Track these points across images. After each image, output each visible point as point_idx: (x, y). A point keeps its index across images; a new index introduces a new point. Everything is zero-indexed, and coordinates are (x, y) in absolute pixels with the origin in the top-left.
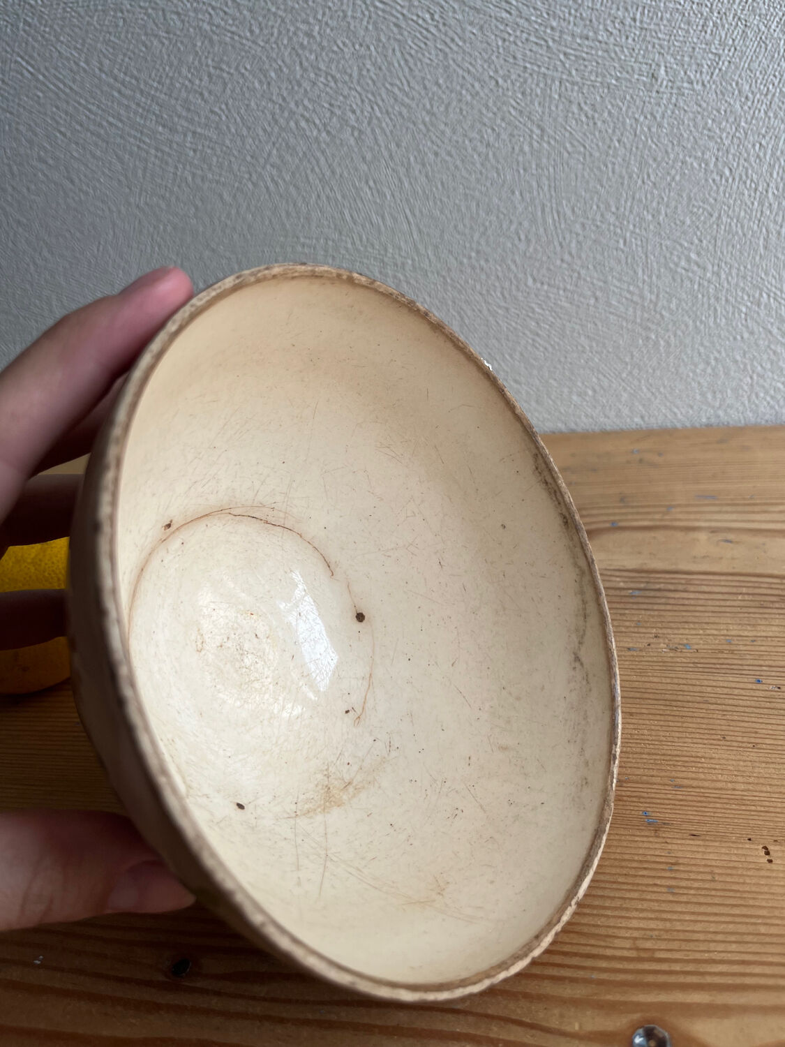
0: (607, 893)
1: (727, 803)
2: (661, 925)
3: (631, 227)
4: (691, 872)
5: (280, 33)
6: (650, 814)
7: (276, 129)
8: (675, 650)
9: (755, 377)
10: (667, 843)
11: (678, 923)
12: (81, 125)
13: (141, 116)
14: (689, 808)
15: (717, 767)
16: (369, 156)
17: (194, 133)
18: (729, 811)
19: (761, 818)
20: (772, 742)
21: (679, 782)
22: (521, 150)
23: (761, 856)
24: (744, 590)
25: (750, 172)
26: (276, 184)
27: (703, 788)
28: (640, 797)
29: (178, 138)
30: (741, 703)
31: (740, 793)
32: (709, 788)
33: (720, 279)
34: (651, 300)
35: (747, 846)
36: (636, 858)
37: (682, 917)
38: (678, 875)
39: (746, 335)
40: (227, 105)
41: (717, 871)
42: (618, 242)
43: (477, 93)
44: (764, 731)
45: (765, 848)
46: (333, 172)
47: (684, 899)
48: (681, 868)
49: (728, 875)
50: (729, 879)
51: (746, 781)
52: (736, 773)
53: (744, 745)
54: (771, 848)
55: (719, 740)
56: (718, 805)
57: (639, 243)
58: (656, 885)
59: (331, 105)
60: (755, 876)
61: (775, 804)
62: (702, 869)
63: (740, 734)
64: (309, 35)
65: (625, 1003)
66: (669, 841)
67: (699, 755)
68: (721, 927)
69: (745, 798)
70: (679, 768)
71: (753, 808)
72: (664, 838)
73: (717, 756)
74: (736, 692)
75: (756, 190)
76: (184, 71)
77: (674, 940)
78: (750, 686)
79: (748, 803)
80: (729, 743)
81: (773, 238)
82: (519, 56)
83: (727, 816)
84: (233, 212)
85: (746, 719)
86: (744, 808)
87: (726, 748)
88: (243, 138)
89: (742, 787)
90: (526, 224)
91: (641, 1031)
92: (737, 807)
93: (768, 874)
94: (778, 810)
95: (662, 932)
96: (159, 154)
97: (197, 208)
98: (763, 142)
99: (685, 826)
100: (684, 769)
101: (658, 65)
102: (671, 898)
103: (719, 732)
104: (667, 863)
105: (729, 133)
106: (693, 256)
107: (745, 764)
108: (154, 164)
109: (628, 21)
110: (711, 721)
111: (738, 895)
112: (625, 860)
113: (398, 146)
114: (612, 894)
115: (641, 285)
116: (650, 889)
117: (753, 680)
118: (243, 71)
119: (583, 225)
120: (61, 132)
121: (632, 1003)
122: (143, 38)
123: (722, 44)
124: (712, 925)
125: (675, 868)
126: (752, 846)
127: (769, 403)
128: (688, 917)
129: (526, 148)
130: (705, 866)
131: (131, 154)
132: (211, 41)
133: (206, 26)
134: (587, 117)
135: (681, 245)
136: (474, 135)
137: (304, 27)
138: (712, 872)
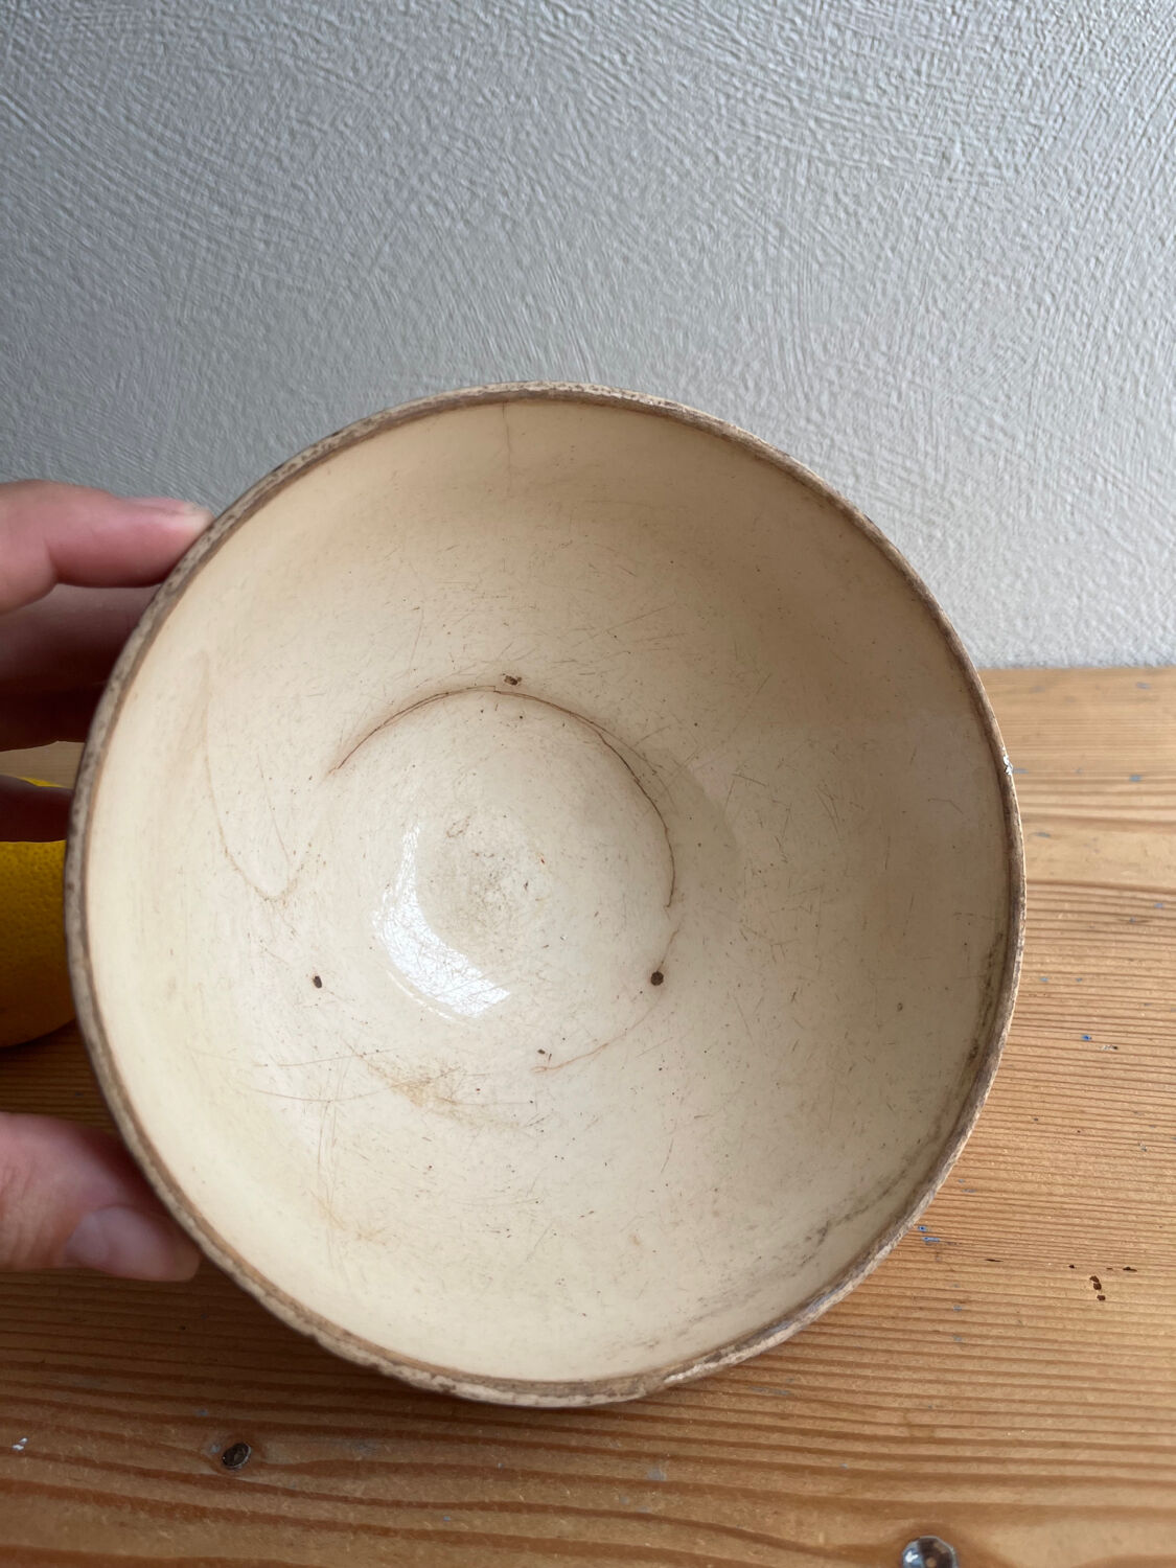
0: (867, 1344)
1: (1039, 1214)
2: (942, 1390)
3: (909, 374)
4: (987, 1313)
5: (398, 74)
6: (928, 1229)
7: (390, 215)
9: (1084, 596)
10: (953, 1271)
11: (969, 1388)
12: (97, 200)
13: (188, 189)
14: (986, 1221)
15: (1026, 1161)
16: (526, 260)
17: (267, 217)
18: (1041, 1226)
19: (1089, 1236)
20: (1104, 1126)
21: (971, 1183)
22: (751, 257)
23: (1088, 1291)
24: (1067, 906)
25: (1081, 299)
26: (389, 296)
27: (1005, 1191)
29: (240, 223)
30: (1061, 1069)
31: (1059, 1199)
32: (1013, 1192)
33: (1035, 453)
34: (936, 481)
35: (1069, 1276)
36: (909, 1293)
37: (974, 1379)
38: (968, 1318)
39: (1072, 536)
40: (316, 177)
41: (1024, 1311)
42: (889, 396)
43: (688, 173)
44: (1094, 1110)
45: (1094, 1279)
46: (473, 281)
47: (977, 1352)
48: (974, 1308)
49: (1039, 1317)
50: (1042, 1324)
51: (1067, 1182)
52: (1052, 1170)
53: (1065, 1130)
54: (1102, 1279)
55: (1029, 1122)
56: (1028, 1217)
57: (920, 398)
58: (937, 1332)
59: (472, 182)
60: (1080, 1320)
61: (1108, 1216)
62: (1003, 1310)
63: (1059, 1114)
64: (441, 78)
65: (891, 1504)
66: (956, 1268)
67: (1001, 1144)
68: (1031, 1394)
69: (1065, 1206)
70: (971, 1163)
71: (1077, 1221)
72: (949, 1264)
73: (1025, 1146)
74: (1054, 1053)
75: (1089, 325)
76: (254, 125)
77: (963, 1412)
78: (1075, 1045)
79: (1071, 1213)
80: (1043, 1127)
81: (1113, 396)
82: (750, 120)
83: (1039, 1232)
84: (323, 335)
85: (1068, 1092)
86: (1064, 1221)
87: (1038, 1134)
88: (340, 228)
89: (1062, 1190)
90: (756, 365)
91: (914, 1545)
92: (1054, 1220)
93: (1100, 1317)
94: (1112, 1224)
95: (946, 1401)
96: (214, 247)
97: (268, 328)
98: (1102, 257)
99: (978, 1247)
100: (978, 1165)
101: (952, 140)
102: (958, 1351)
103: (1030, 1112)
104: (953, 1301)
105: (1051, 242)
106: (998, 419)
107: (1065, 1158)
108: (205, 260)
110: (1018, 1095)
111: (1056, 1347)
112: (892, 1296)
113: (570, 244)
114: (873, 1346)
115: (921, 458)
116: (930, 1338)
117: (1079, 1037)
118: (342, 127)
119: (839, 370)
120: (65, 209)
121: (903, 1504)
122: (194, 74)
123: (1045, 111)
124: (1018, 1390)
125: (966, 1307)
126: (1077, 1277)
127: (1103, 635)
128: (982, 1379)
129: (758, 255)
130: (1009, 1304)
131: (171, 245)
132: (295, 82)
133: (288, 60)
134: (847, 213)
135: (980, 403)
136: (683, 233)
137: (433, 66)
138: (1018, 1315)
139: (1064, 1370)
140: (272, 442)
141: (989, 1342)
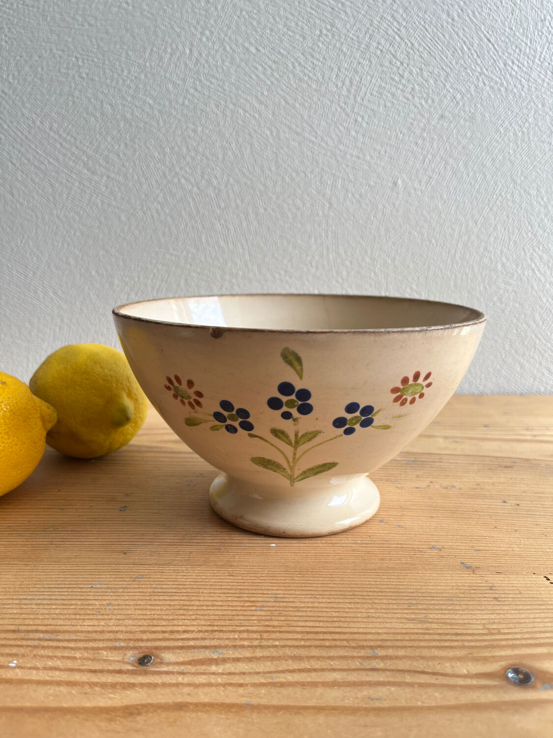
0: (455, 602)
1: (512, 557)
2: (497, 616)
3: (379, 266)
5: (176, 128)
6: (466, 563)
7: (165, 182)
8: (446, 488)
11: (509, 615)
12: (28, 161)
13: (74, 161)
14: (489, 560)
15: (498, 540)
16: (223, 205)
17: (108, 177)
19: (536, 563)
21: (477, 548)
22: (318, 214)
23: (544, 581)
26: (159, 214)
27: (494, 550)
28: (455, 556)
29: (96, 178)
30: (499, 512)
31: (518, 552)
32: (498, 550)
35: (534, 577)
36: (467, 585)
37: (509, 612)
38: (497, 592)
40: (134, 163)
41: (521, 589)
44: (519, 524)
45: (545, 577)
46: (198, 211)
47: (506, 603)
48: (499, 588)
51: (518, 547)
52: (511, 543)
53: (509, 530)
54: (549, 577)
55: (493, 528)
56: (507, 558)
57: (383, 277)
58: (485, 597)
61: (541, 557)
62: (511, 589)
63: (505, 525)
64: (195, 131)
65: (493, 657)
66: (483, 576)
67: (484, 535)
68: (537, 616)
69: (522, 554)
70: (474, 542)
71: (529, 558)
72: (480, 574)
73: (495, 536)
74: (493, 506)
76: (109, 139)
77: (510, 623)
78: (500, 504)
79: (525, 557)
80: (500, 530)
82: (320, 161)
83: (515, 563)
84: (126, 228)
85: (505, 519)
87: (499, 532)
88: (141, 184)
89: (518, 550)
90: (317, 258)
91: (510, 670)
92: (519, 559)
94: (544, 559)
95: (500, 620)
96: (81, 186)
97: (100, 223)
99: (490, 568)
100: (477, 542)
101: (398, 179)
103: (492, 525)
104: (488, 586)
106: (414, 287)
107: (514, 539)
108: (76, 192)
109: (383, 152)
110: (484, 520)
112: (460, 586)
113: (242, 201)
116: (482, 600)
117: (501, 501)
118: (149, 145)
119: (351, 262)
120: (13, 163)
121: (496, 656)
122: (85, 115)
123: (433, 171)
124: (530, 614)
125: (494, 588)
126: (537, 576)
128: (513, 612)
129: (320, 213)
130: (513, 587)
131: (61, 183)
132: (131, 125)
133: (128, 116)
135: (407, 280)
136: (290, 202)
137: (192, 126)
138: (518, 590)
139: (548, 607)
140: (93, 273)
141: (510, 599)
